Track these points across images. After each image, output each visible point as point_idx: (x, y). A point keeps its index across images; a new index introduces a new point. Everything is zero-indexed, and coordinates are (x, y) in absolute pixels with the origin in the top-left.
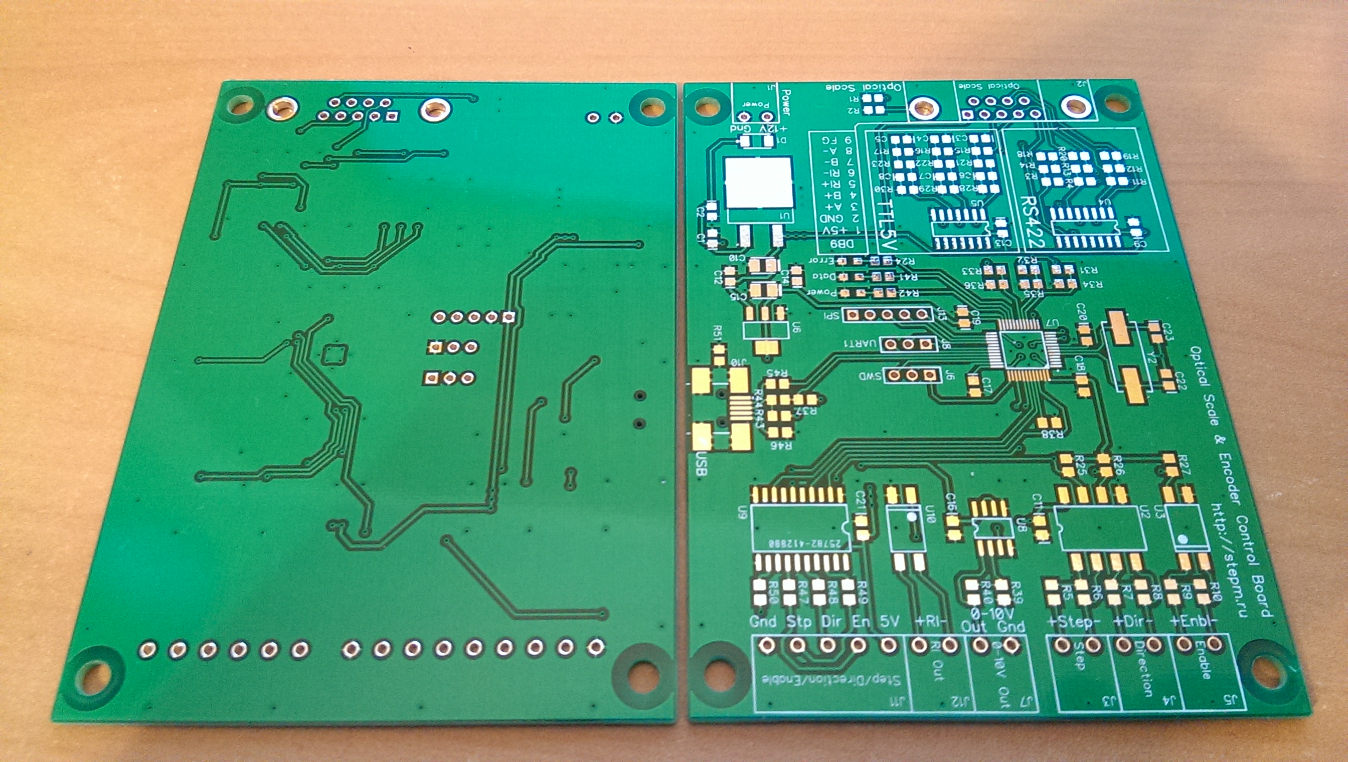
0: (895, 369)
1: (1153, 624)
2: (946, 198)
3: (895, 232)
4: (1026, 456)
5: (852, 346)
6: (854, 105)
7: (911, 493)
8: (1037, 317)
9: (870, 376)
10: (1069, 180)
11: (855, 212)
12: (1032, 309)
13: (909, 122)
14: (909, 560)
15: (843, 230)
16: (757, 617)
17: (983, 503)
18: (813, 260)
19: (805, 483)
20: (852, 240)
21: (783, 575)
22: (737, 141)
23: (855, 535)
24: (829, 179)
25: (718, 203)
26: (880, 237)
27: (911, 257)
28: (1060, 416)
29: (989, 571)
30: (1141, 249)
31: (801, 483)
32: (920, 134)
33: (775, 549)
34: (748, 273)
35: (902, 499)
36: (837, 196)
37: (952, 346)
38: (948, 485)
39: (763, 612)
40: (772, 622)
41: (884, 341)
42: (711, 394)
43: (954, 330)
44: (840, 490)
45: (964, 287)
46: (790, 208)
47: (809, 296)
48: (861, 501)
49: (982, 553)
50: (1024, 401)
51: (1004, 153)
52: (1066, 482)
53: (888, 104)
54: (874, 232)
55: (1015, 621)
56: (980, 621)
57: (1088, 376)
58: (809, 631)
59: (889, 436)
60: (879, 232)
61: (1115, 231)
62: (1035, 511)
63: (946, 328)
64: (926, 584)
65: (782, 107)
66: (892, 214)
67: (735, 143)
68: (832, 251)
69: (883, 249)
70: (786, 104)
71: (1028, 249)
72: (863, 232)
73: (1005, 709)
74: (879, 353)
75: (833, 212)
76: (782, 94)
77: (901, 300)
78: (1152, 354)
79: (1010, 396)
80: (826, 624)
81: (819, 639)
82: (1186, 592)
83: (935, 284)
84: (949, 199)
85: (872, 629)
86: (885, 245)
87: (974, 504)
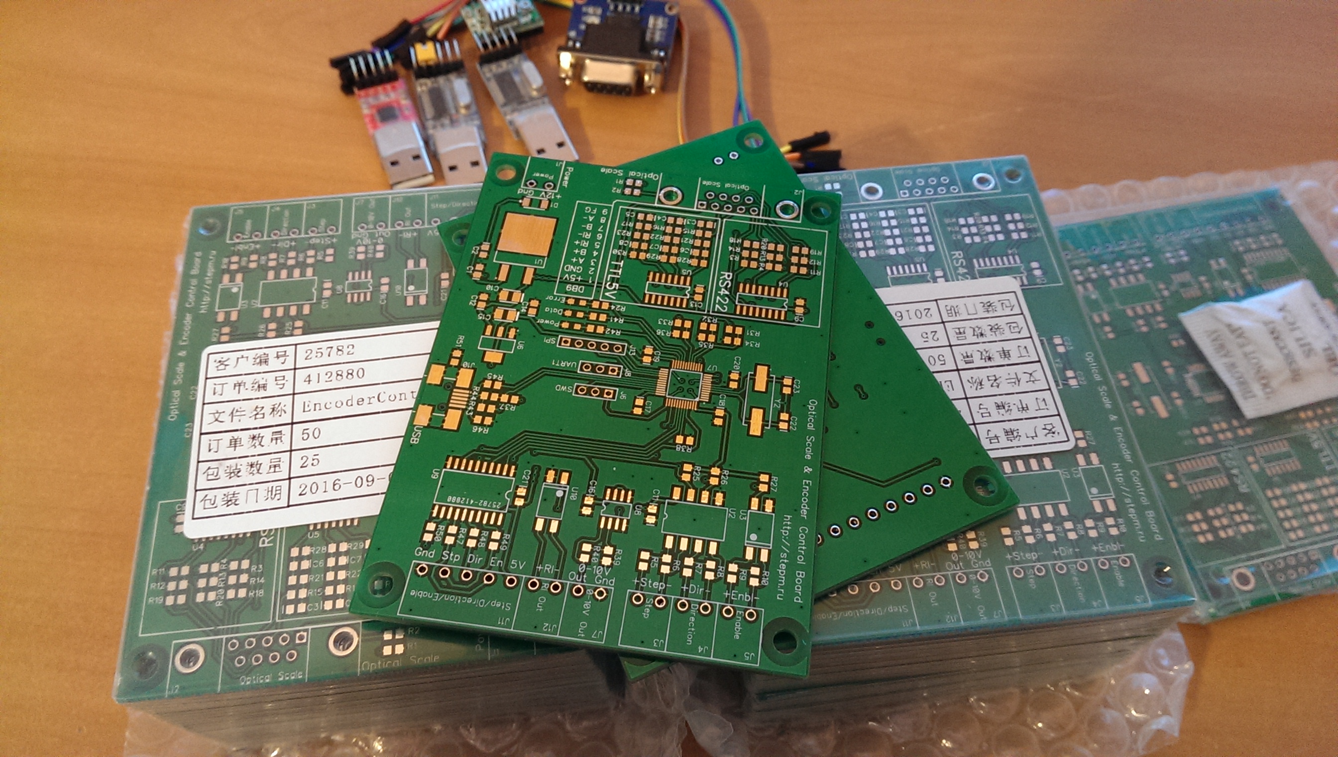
0: (584, 385)
1: (710, 594)
2: (664, 265)
3: (617, 285)
4: (660, 462)
5: (558, 365)
6: (618, 186)
7: (565, 476)
8: (703, 363)
9: (564, 388)
10: (762, 264)
11: (593, 267)
12: (701, 357)
13: (656, 205)
14: (547, 524)
15: (579, 279)
16: (421, 549)
17: (616, 491)
18: (550, 298)
19: (489, 459)
20: (583, 287)
21: (451, 522)
22: (520, 201)
23: (513, 501)
24: (581, 239)
25: (491, 246)
26: (605, 288)
27: (623, 305)
28: (694, 437)
29: (603, 539)
30: (799, 322)
31: (486, 458)
32: (661, 215)
33: (451, 502)
34: (497, 300)
35: (557, 480)
36: (583, 252)
37: (632, 374)
38: (594, 474)
39: (427, 546)
40: (431, 554)
41: (583, 364)
42: (440, 385)
43: (638, 363)
44: (513, 467)
45: (656, 333)
46: (544, 257)
47: (538, 324)
48: (526, 478)
49: (602, 526)
50: (672, 422)
51: (719, 238)
52: (682, 484)
53: (644, 189)
54: (602, 284)
55: (609, 577)
56: (583, 574)
57: (725, 410)
58: (456, 563)
59: (563, 433)
60: (606, 284)
61: (783, 307)
62: (652, 501)
63: (633, 362)
64: (554, 543)
65: (563, 179)
66: (620, 272)
67: (518, 203)
68: (566, 293)
69: (604, 297)
70: (566, 178)
71: (713, 312)
72: (593, 282)
73: (580, 637)
74: (576, 372)
75: (577, 264)
76: (566, 170)
77: (605, 336)
78: (778, 401)
79: (663, 417)
80: (471, 560)
81: (462, 570)
82: (742, 575)
83: (635, 328)
84: (667, 267)
85: (503, 569)
86: (607, 294)
87: (609, 491)
